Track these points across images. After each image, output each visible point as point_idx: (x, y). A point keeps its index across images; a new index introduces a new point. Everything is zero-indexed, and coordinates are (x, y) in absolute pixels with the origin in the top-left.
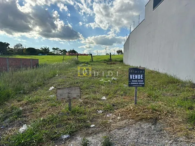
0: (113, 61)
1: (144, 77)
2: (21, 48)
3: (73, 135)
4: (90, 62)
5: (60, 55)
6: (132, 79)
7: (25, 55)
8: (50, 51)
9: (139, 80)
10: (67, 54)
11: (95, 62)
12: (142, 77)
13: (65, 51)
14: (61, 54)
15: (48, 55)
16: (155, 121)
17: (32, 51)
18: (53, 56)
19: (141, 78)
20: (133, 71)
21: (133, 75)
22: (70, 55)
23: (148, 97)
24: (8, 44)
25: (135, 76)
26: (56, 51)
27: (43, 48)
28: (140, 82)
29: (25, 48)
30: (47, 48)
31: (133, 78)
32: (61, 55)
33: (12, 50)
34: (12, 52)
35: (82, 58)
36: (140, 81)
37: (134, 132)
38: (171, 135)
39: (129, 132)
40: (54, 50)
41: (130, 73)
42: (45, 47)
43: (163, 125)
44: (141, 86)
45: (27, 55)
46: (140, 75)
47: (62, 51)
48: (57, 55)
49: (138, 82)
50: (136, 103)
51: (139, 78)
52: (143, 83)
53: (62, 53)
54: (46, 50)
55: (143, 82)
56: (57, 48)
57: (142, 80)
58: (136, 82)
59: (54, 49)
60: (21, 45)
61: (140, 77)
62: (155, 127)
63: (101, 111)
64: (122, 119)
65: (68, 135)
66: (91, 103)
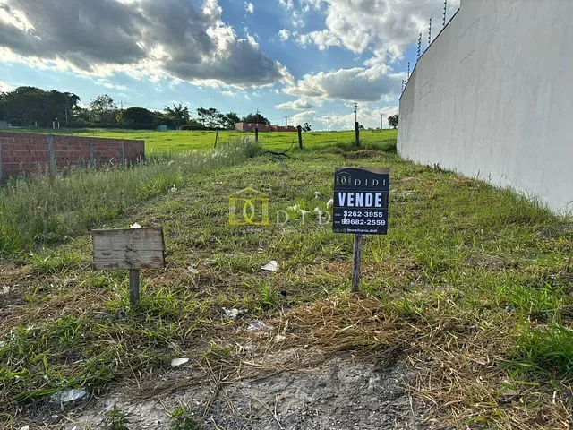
0: (364, 148)
1: (384, 201)
2: (109, 108)
3: (96, 394)
4: (295, 149)
5: (219, 129)
6: (346, 207)
7: (119, 130)
8: (190, 118)
9: (369, 210)
10: (239, 126)
11: (308, 151)
12: (378, 200)
13: (233, 118)
14: (221, 126)
15: (184, 129)
16: (390, 358)
17: (140, 119)
18: (199, 133)
19: (377, 205)
20: (350, 181)
21: (350, 194)
22: (246, 129)
23: (416, 267)
24: (75, 98)
25: (354, 197)
26: (206, 117)
27: (172, 108)
28: (372, 219)
29: (119, 108)
30: (183, 109)
31: (350, 204)
32: (223, 129)
33: (85, 115)
34: (86, 120)
35: (281, 139)
36: (371, 214)
37: (304, 395)
38: (425, 417)
39: (285, 394)
40: (202, 114)
41: (338, 188)
42: (178, 107)
43: (413, 374)
44: (375, 231)
45: (126, 130)
46: (371, 195)
47: (225, 119)
48: (211, 129)
49: (366, 219)
50: (355, 289)
51: (367, 205)
52: (383, 223)
53: (226, 123)
54: (181, 114)
55: (381, 219)
56: (211, 109)
57: (378, 210)
58: (360, 218)
59: (202, 111)
60: (111, 101)
61: (371, 199)
62: (382, 380)
63: (235, 312)
64: (286, 345)
65: (84, 392)
66: (220, 281)
